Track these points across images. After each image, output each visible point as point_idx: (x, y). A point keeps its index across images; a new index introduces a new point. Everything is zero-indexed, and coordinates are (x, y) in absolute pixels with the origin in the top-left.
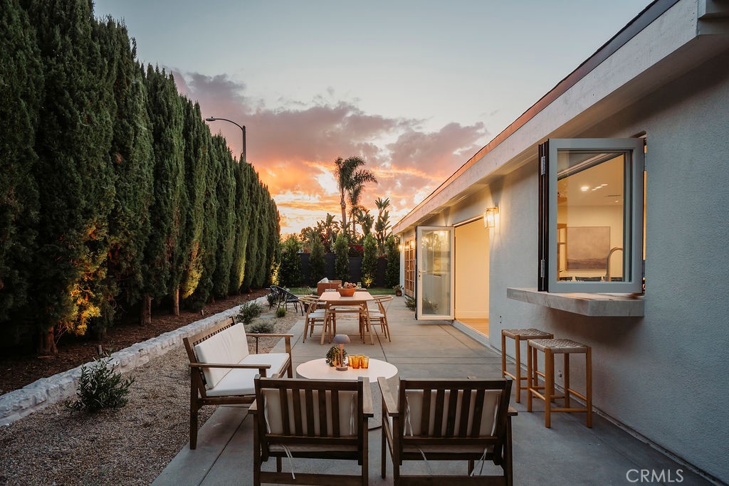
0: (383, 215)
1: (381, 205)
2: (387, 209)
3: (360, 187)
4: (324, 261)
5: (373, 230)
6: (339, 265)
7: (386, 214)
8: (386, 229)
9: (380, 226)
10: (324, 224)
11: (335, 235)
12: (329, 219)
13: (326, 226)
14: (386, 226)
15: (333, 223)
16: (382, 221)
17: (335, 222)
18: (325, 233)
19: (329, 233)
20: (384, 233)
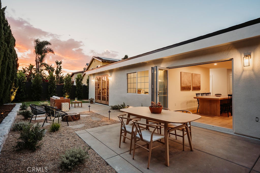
0: (59, 67)
1: (57, 63)
2: (61, 65)
3: (45, 55)
4: (42, 87)
5: (54, 74)
6: (51, 88)
7: (61, 67)
8: (61, 73)
9: (57, 72)
10: (28, 69)
11: (34, 74)
12: (31, 67)
13: (28, 70)
14: (61, 72)
15: (34, 69)
16: (58, 70)
17: (35, 69)
18: (28, 73)
19: (31, 73)
20: (59, 75)
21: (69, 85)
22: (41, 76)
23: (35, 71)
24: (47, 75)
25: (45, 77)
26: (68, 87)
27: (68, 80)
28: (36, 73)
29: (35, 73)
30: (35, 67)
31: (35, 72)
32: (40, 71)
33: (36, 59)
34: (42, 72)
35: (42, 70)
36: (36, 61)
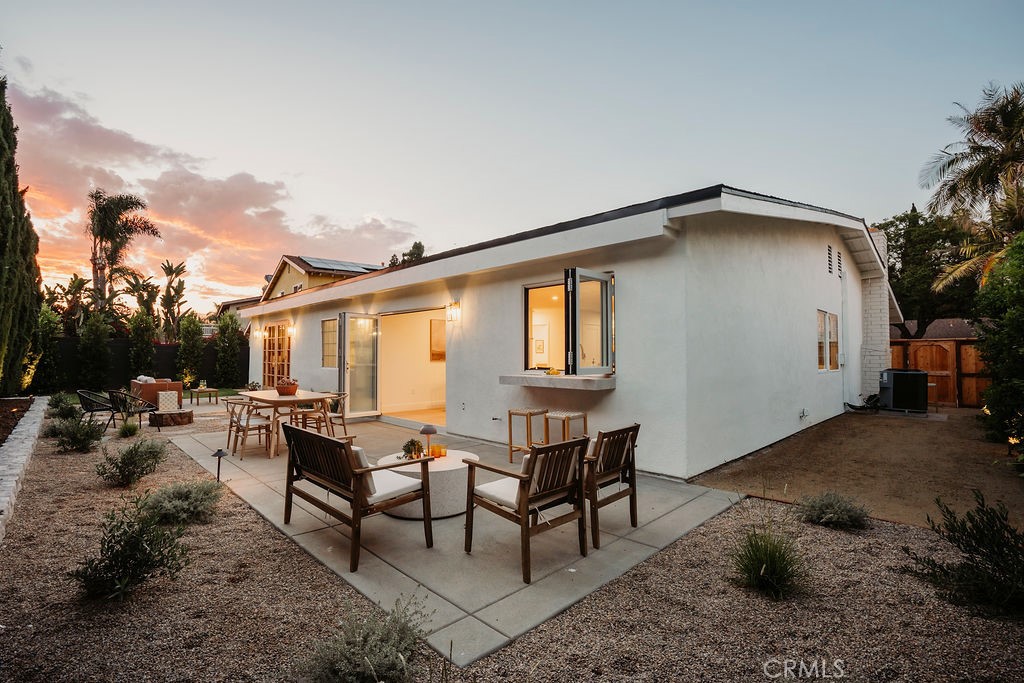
0: (175, 284)
1: (169, 271)
2: (181, 277)
4: (109, 350)
5: (158, 306)
7: (181, 284)
8: (180, 304)
9: (169, 302)
10: (64, 290)
11: (85, 309)
12: (78, 285)
13: (67, 294)
14: (180, 301)
15: (86, 290)
16: (173, 293)
17: (90, 290)
18: (65, 305)
19: (75, 305)
20: (176, 311)
21: (194, 346)
22: (111, 313)
23: (89, 296)
24: (133, 311)
25: (125, 317)
26: (193, 352)
27: (192, 330)
28: (92, 304)
29: (90, 304)
30: (90, 285)
31: (90, 300)
32: (107, 295)
33: (95, 254)
34: (115, 300)
35: (114, 294)
36: (94, 260)
